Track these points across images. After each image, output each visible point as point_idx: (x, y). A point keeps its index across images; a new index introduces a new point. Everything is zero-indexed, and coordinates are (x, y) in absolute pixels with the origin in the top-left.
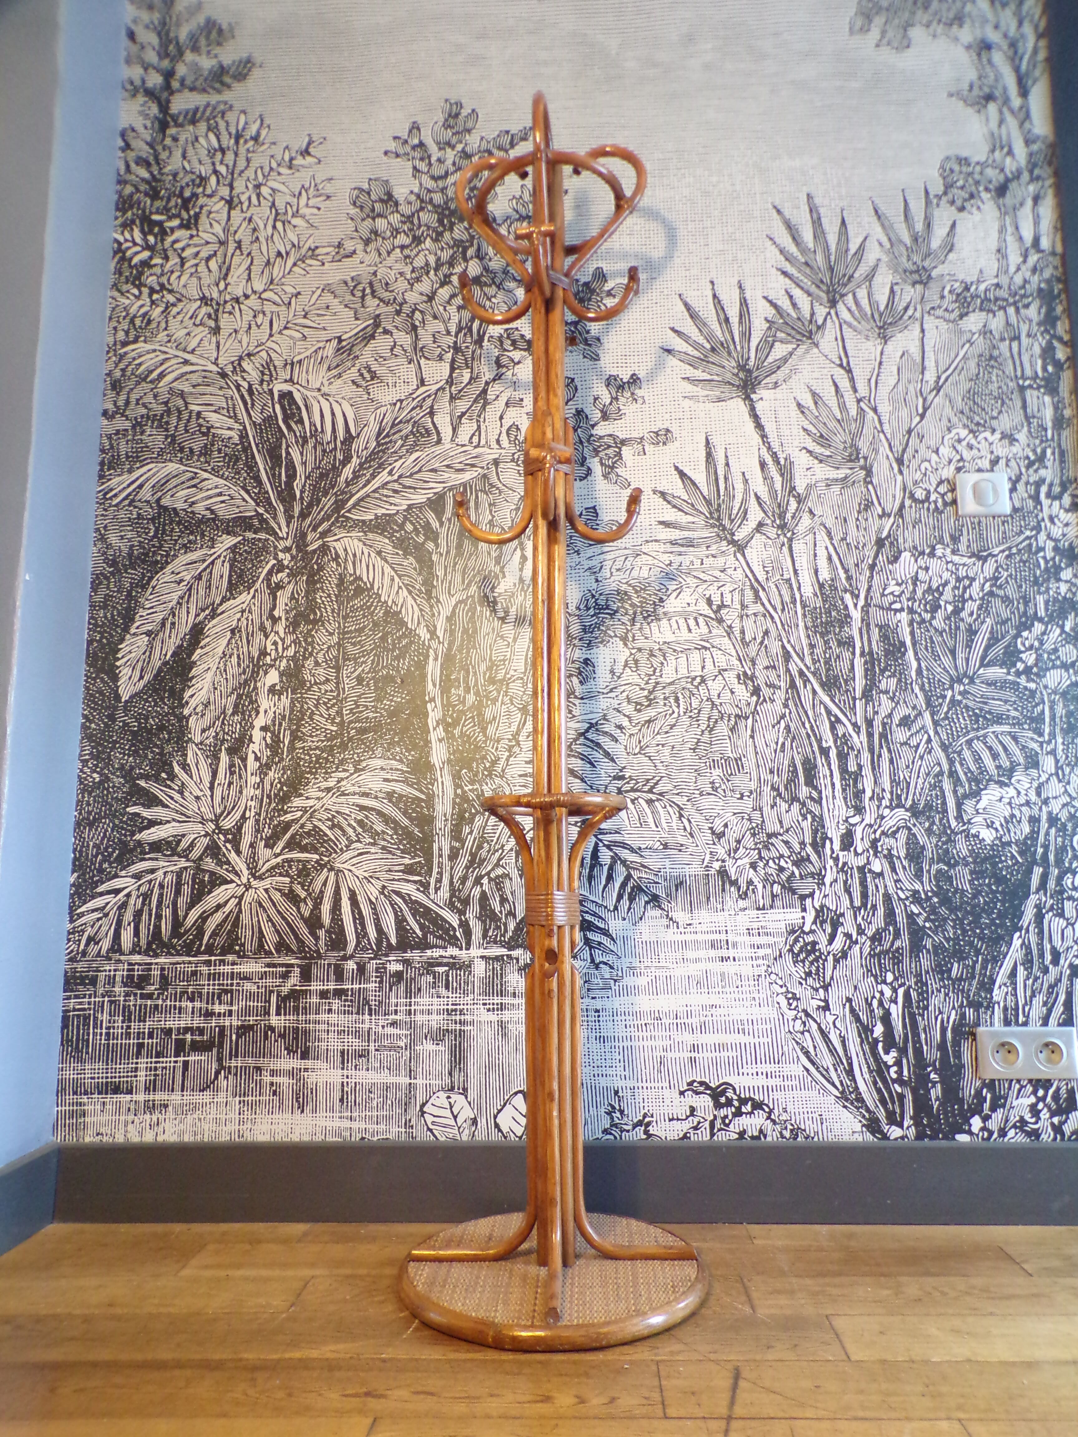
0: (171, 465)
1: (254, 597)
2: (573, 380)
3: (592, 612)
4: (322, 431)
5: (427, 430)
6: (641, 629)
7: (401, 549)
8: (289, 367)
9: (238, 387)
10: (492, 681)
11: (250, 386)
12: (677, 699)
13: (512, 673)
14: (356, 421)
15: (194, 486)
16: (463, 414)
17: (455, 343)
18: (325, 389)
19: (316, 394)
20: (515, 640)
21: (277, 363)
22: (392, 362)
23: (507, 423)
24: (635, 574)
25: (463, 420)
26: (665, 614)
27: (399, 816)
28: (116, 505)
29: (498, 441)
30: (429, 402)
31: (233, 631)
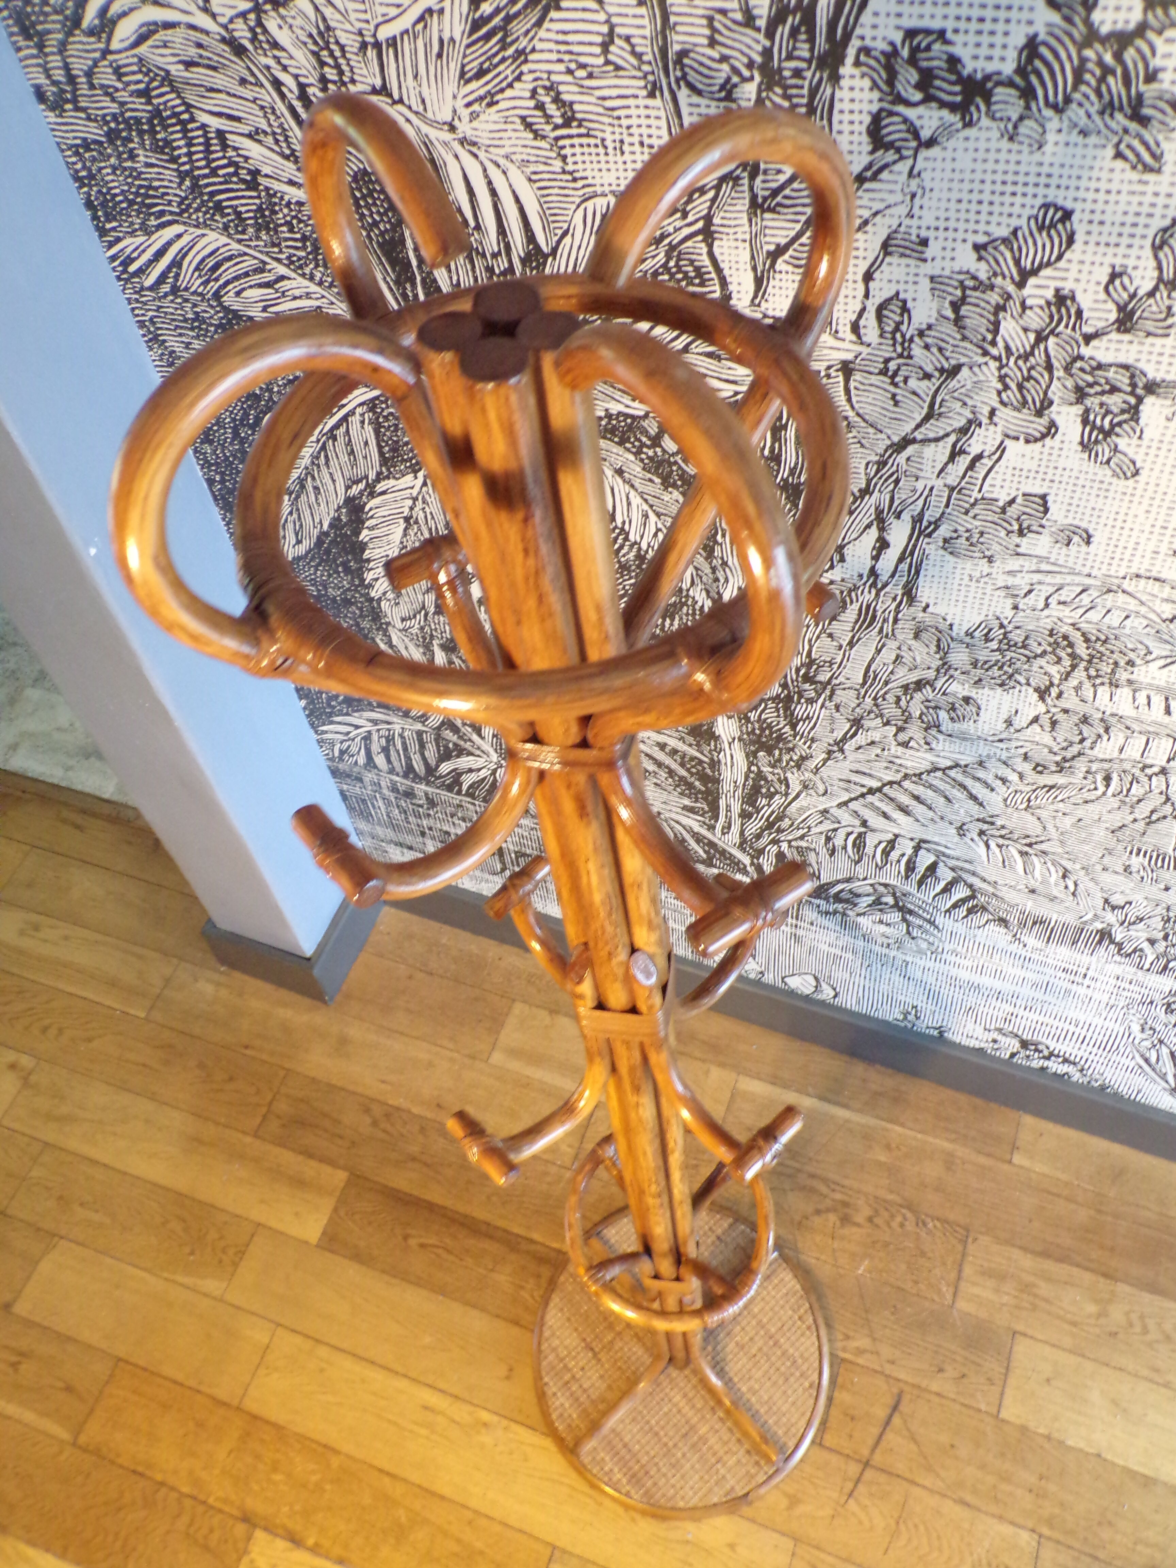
0: (212, 235)
1: (425, 484)
2: (1067, 215)
3: (994, 645)
4: (478, 227)
5: (697, 269)
6: (1077, 689)
7: (659, 476)
8: (371, 53)
9: (277, 84)
10: (807, 679)
11: (302, 87)
12: (1108, 779)
13: (841, 679)
14: (543, 216)
15: (267, 285)
16: (780, 251)
17: (767, 53)
18: (464, 128)
19: (447, 136)
20: (851, 644)
21: (343, 38)
22: (608, 85)
23: (881, 290)
24: (1093, 616)
25: (780, 265)
26: (1130, 682)
27: (674, 766)
28: (151, 288)
29: (855, 328)
30: (700, 205)
31: (407, 519)
